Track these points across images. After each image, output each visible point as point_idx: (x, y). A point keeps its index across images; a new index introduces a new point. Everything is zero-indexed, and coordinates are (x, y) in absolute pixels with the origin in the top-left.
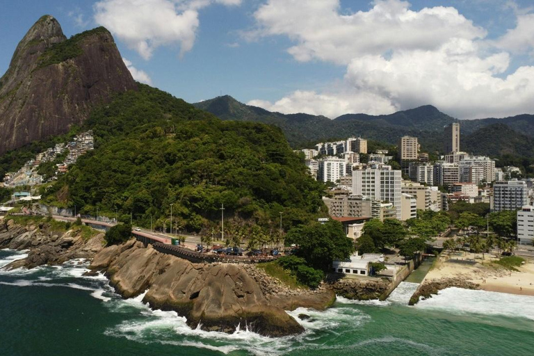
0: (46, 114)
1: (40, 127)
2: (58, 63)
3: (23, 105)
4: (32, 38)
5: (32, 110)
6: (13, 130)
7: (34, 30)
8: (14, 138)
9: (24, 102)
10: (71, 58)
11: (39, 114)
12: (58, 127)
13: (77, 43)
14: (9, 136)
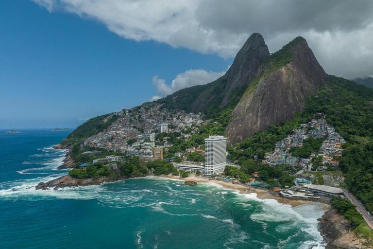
0: (278, 105)
1: (275, 115)
2: (282, 68)
3: (262, 100)
4: (247, 50)
5: (269, 104)
6: (258, 118)
7: (248, 44)
8: (259, 123)
9: (263, 98)
10: (289, 63)
11: (274, 105)
12: (286, 114)
13: (289, 51)
14: (256, 123)
